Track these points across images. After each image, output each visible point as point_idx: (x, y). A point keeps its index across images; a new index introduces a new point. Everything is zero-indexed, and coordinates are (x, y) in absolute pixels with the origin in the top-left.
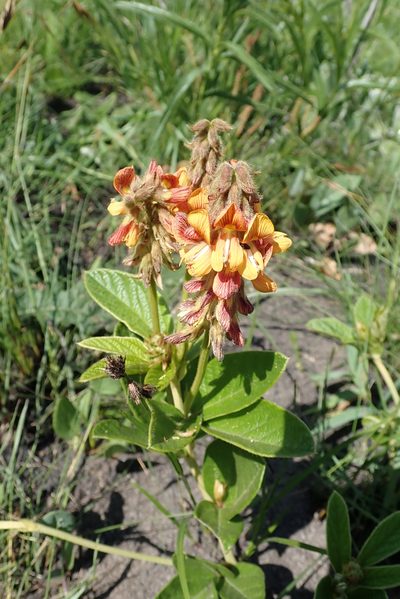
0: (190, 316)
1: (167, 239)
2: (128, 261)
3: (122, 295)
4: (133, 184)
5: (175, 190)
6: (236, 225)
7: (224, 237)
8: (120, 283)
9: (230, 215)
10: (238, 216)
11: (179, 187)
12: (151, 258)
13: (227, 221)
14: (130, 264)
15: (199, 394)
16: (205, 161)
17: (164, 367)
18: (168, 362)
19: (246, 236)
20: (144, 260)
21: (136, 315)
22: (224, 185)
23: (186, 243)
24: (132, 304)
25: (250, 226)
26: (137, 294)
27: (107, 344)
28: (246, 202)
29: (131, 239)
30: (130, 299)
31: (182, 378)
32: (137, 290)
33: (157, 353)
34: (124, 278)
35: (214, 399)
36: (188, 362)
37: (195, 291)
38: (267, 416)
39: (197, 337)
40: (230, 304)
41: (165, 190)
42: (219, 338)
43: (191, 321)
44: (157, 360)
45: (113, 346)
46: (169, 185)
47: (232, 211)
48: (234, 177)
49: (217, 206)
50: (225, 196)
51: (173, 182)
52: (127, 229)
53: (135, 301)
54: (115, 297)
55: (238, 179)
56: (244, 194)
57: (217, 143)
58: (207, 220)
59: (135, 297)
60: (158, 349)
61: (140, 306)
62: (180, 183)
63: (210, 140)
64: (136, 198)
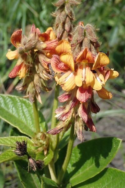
0: (63, 115)
1: (44, 72)
2: (19, 88)
3: (12, 110)
4: (23, 40)
5: (48, 42)
6: (88, 59)
7: (81, 67)
8: (10, 103)
9: (84, 54)
10: (89, 55)
11: (50, 40)
12: (34, 84)
13: (83, 58)
14: (21, 89)
15: (67, 171)
16: (64, 24)
17: (45, 153)
18: (48, 150)
19: (94, 66)
20: (30, 86)
21: (23, 123)
22: (80, 38)
23: (59, 72)
24: (19, 116)
25: (96, 60)
26: (22, 109)
27: (8, 142)
28: (93, 47)
29: (22, 73)
30: (18, 112)
31: (55, 161)
32: (22, 106)
33: (41, 143)
34: (13, 99)
35: (77, 173)
36: (60, 150)
37: (65, 100)
38: (112, 177)
39: (67, 130)
40: (86, 106)
41: (42, 43)
42: (81, 128)
43: (64, 118)
44: (41, 149)
45: (12, 142)
46: (44, 39)
47: (86, 52)
48: (85, 33)
49: (77, 50)
50: (81, 44)
51: (46, 37)
52: (20, 67)
53: (21, 114)
54: (7, 112)
55: (87, 34)
56: (91, 42)
57: (71, 13)
58: (72, 58)
59: (21, 111)
60: (41, 141)
61: (25, 117)
62: (51, 38)
63: (66, 11)
64: (26, 48)
